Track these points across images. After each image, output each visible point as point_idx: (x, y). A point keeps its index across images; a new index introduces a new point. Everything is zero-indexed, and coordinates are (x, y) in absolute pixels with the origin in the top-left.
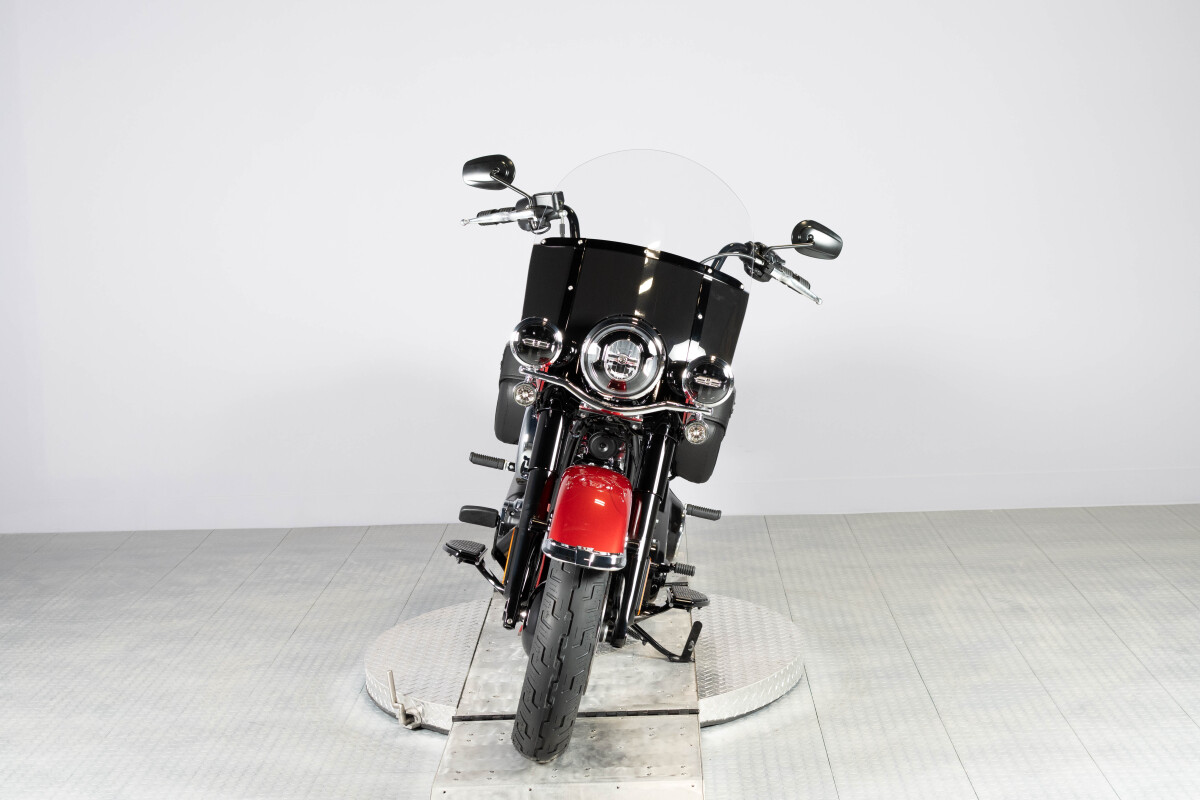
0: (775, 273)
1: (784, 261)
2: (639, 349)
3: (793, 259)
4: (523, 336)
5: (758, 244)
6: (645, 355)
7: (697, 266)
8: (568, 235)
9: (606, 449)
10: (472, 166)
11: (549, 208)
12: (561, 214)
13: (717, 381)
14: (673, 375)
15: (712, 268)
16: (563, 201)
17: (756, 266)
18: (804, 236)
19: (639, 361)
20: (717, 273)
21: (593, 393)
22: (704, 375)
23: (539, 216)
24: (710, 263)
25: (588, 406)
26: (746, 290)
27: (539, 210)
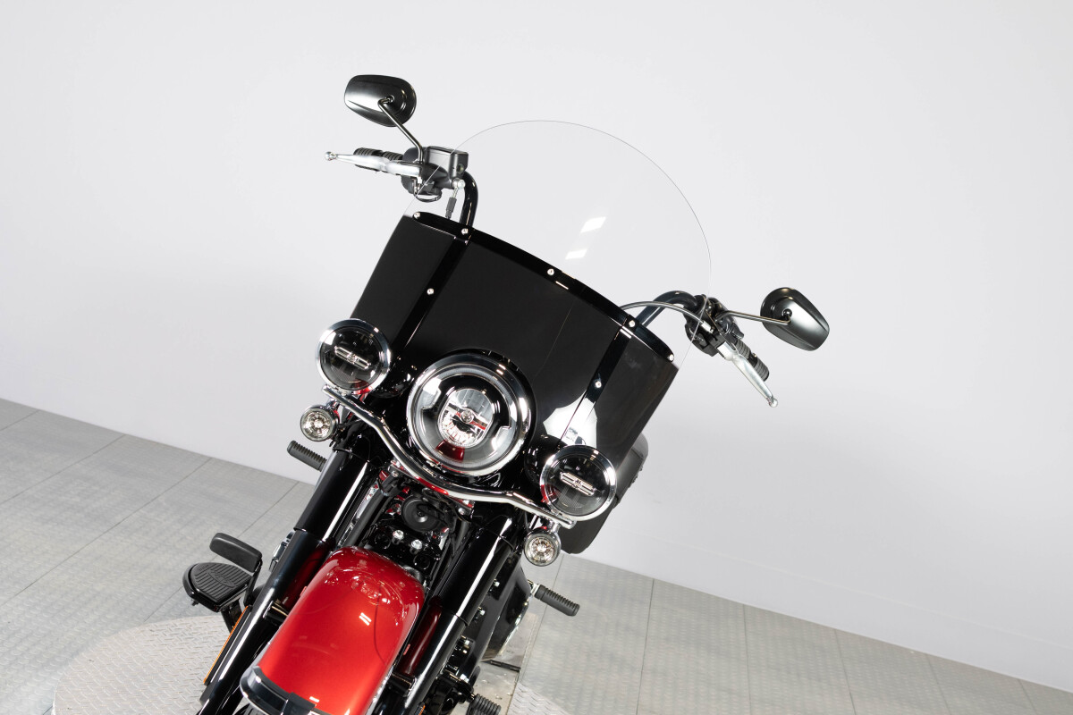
0: (724, 348)
1: (742, 335)
2: (494, 408)
3: (756, 335)
4: (337, 341)
5: (713, 301)
6: (501, 419)
7: (616, 313)
8: (456, 217)
9: (423, 520)
10: (361, 83)
11: (442, 170)
12: (455, 183)
13: (590, 487)
14: (537, 453)
15: (638, 320)
16: (466, 166)
17: (701, 331)
18: (779, 308)
19: (489, 423)
20: (640, 329)
21: (414, 451)
22: (575, 473)
23: (425, 179)
24: (635, 312)
25: (402, 467)
26: (676, 363)
27: (428, 168)
